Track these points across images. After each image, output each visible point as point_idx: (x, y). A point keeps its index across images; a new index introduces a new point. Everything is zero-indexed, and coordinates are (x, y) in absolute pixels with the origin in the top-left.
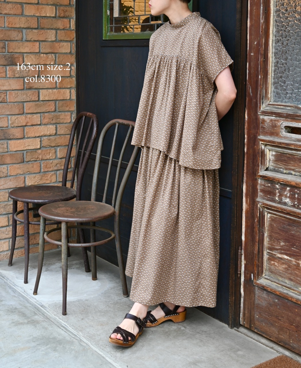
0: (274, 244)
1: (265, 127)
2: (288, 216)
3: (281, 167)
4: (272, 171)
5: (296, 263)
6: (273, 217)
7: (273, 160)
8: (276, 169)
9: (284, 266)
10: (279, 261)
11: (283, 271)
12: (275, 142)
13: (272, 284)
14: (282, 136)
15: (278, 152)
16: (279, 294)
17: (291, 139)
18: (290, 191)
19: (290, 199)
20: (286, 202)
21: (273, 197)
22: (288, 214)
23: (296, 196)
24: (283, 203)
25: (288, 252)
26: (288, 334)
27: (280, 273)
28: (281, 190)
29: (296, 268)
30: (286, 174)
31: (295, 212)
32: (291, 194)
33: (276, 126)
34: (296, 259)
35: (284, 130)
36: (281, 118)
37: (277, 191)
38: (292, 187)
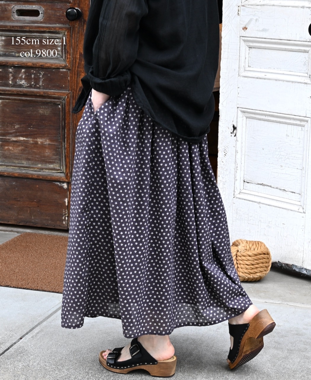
0: (8, 129)
2: (23, 98)
3: (13, 51)
4: (2, 56)
5: (33, 142)
6: (5, 102)
7: (2, 45)
8: (7, 54)
9: (20, 148)
10: (14, 144)
11: (19, 153)
13: (8, 169)
14: (14, 19)
15: (8, 36)
16: (17, 176)
17: (24, 22)
18: (25, 72)
19: (26, 80)
20: (21, 84)
21: (6, 82)
22: (25, 95)
23: (33, 76)
24: (17, 86)
25: (25, 133)
26: (29, 212)
27: (16, 156)
28: (14, 73)
29: (34, 147)
30: (18, 57)
31: (33, 92)
32: (27, 75)
33: (6, 10)
34: (33, 138)
35: (15, 13)
36: (12, 2)
37: (10, 75)
38: (28, 68)
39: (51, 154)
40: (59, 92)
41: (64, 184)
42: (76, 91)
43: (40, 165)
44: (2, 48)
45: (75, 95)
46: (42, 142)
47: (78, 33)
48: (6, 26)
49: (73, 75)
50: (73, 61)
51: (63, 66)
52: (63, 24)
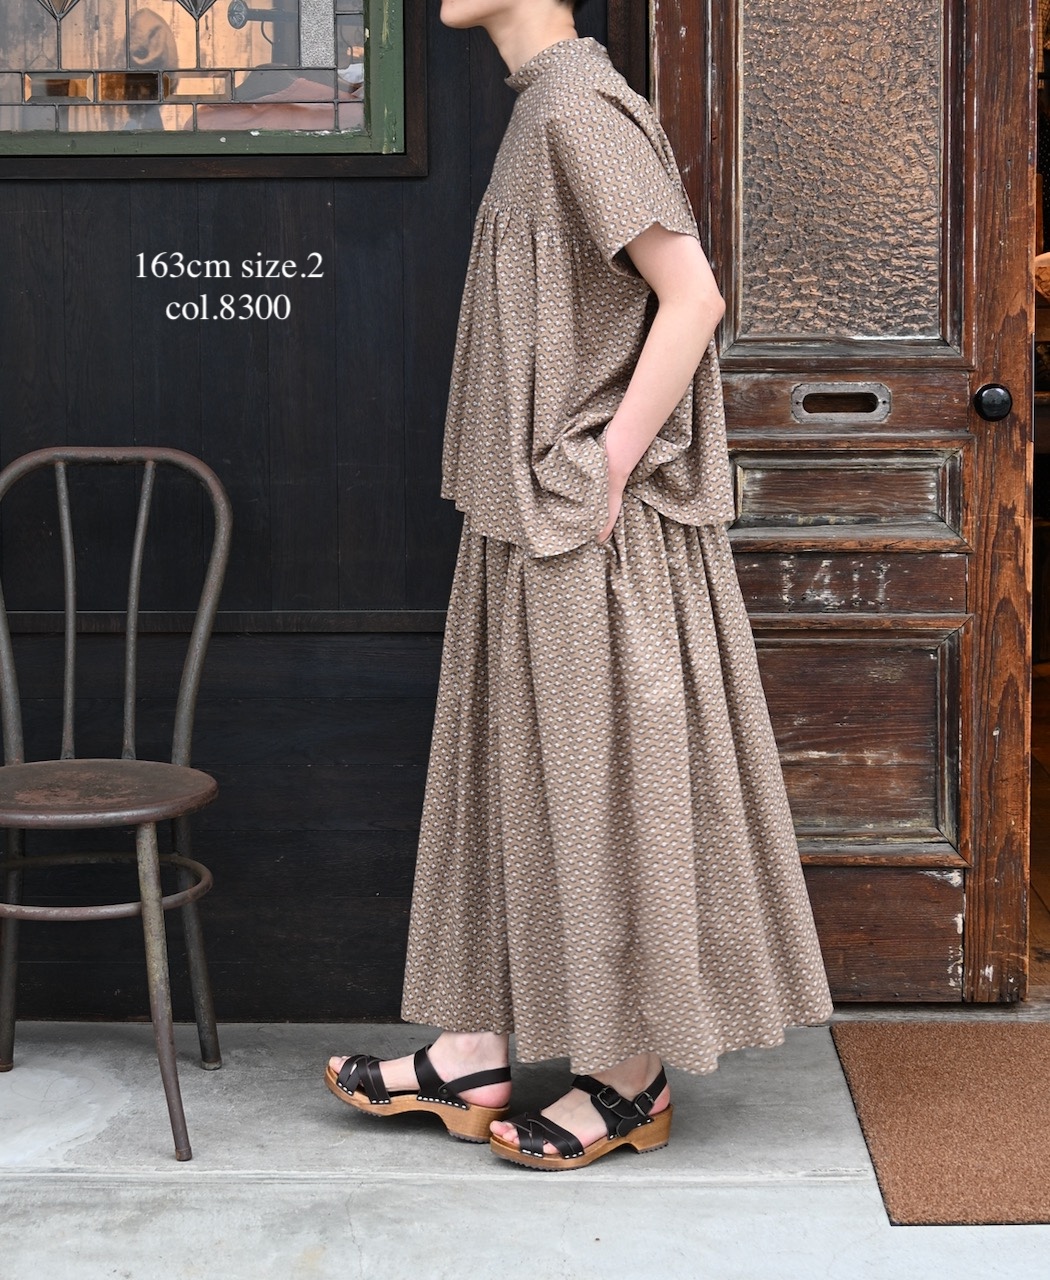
1: (732, 404)
3: (787, 509)
5: (851, 762)
7: (754, 495)
8: (768, 518)
9: (810, 782)
11: (805, 797)
12: (780, 442)
14: (798, 422)
15: (775, 470)
16: (810, 861)
17: (830, 427)
18: (832, 569)
19: (835, 589)
20: (817, 601)
21: (771, 598)
22: (832, 631)
23: (856, 577)
24: (808, 606)
25: (823, 739)
26: (841, 962)
27: (797, 804)
28: (798, 571)
29: (853, 775)
30: (805, 525)
31: (859, 622)
32: (836, 575)
33: (773, 397)
34: (850, 751)
35: (802, 406)
36: (792, 375)
37: (784, 578)
38: (840, 555)
39: (903, 793)
40: (940, 618)
41: (951, 875)
42: (989, 611)
43: (871, 826)
44: (753, 502)
45: (985, 622)
46: (878, 762)
47: (996, 450)
48: (773, 443)
49: (981, 568)
50: (979, 528)
51: (953, 544)
52: (950, 428)
